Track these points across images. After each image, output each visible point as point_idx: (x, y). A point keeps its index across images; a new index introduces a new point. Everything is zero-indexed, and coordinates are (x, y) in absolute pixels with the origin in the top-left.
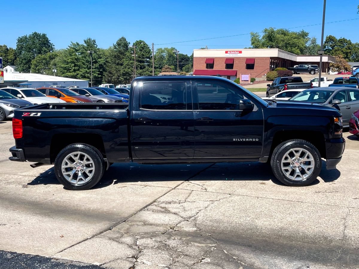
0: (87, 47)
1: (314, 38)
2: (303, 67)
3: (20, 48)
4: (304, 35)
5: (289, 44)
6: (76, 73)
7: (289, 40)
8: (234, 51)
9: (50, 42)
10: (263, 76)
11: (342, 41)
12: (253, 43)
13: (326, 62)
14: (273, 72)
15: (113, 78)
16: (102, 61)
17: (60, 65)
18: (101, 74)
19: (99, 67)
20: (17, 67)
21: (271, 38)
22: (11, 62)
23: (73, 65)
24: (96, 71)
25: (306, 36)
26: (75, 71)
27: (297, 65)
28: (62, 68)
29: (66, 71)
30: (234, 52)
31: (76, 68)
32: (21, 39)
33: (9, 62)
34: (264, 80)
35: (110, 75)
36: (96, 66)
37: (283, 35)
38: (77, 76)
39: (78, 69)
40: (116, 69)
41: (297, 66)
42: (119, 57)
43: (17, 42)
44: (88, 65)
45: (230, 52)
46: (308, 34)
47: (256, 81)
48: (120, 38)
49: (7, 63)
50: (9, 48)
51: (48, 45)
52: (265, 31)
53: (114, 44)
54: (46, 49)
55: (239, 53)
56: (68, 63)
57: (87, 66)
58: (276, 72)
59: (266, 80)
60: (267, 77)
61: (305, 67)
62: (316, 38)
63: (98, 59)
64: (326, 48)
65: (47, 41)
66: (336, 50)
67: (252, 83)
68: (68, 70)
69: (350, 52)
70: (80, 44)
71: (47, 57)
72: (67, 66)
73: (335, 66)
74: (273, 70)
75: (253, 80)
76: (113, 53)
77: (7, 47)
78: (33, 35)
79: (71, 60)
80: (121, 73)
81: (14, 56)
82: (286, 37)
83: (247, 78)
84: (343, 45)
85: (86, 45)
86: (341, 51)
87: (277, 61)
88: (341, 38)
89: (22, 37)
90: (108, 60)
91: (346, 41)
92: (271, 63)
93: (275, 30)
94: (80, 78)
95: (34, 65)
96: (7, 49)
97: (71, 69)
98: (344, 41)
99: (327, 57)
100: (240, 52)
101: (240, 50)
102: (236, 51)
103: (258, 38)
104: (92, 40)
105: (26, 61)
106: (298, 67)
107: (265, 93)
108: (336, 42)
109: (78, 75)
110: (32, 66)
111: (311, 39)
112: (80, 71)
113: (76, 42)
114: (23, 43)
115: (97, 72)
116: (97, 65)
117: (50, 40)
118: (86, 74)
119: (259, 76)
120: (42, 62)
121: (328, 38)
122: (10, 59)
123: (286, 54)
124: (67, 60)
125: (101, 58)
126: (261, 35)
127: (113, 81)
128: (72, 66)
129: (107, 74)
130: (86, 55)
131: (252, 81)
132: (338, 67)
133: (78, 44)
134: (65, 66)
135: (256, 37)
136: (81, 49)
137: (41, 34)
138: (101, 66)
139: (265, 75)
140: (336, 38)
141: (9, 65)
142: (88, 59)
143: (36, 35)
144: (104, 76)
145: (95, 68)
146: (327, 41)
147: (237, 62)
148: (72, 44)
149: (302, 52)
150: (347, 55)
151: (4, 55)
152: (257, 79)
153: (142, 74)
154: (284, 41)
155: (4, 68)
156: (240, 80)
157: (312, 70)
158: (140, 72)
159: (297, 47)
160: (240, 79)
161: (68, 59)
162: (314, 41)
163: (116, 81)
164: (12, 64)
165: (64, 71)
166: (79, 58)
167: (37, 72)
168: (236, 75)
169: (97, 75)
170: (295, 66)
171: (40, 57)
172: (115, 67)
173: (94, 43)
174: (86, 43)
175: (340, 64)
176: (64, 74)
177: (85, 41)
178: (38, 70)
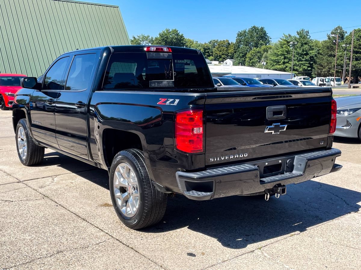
0: (299, 39)
3: (239, 42)
6: (285, 66)
9: (267, 35)
15: (323, 70)
16: (313, 53)
17: (270, 58)
18: (311, 66)
19: (310, 59)
20: (234, 61)
22: (231, 55)
23: (283, 57)
24: (306, 63)
26: (284, 63)
28: (272, 60)
29: (275, 63)
31: (286, 60)
32: (241, 33)
33: (229, 56)
35: (320, 68)
36: (307, 59)
38: (285, 69)
39: (287, 61)
40: (328, 61)
42: (332, 48)
43: (237, 36)
44: (298, 57)
48: (336, 27)
49: (228, 56)
50: (230, 43)
51: (265, 38)
53: (328, 34)
54: (263, 42)
56: (278, 55)
57: (297, 59)
63: (310, 51)
65: (265, 34)
68: (278, 62)
70: (292, 35)
71: (262, 50)
72: (277, 58)
76: (326, 44)
77: (228, 41)
78: (252, 29)
79: (281, 53)
80: (332, 65)
81: (234, 50)
85: (298, 36)
89: (242, 31)
90: (320, 51)
94: (289, 70)
95: (248, 58)
96: (229, 44)
97: (280, 62)
104: (306, 30)
105: (243, 54)
109: (287, 67)
110: (247, 60)
112: (289, 64)
113: (288, 34)
114: (242, 37)
115: (307, 65)
116: (308, 57)
117: (268, 34)
118: (295, 67)
120: (256, 55)
122: (230, 53)
124: (277, 52)
125: (313, 49)
127: (322, 74)
128: (281, 58)
129: (317, 67)
130: (297, 47)
133: (290, 36)
134: (275, 59)
136: (293, 40)
137: (260, 28)
138: (312, 58)
141: (229, 58)
142: (299, 51)
143: (254, 29)
144: (314, 68)
145: (306, 60)
148: (284, 36)
151: (226, 49)
153: (356, 66)
155: (224, 62)
158: (354, 64)
161: (279, 52)
163: (326, 74)
164: (232, 58)
165: (274, 64)
166: (289, 50)
167: (251, 65)
169: (306, 68)
171: (254, 50)
172: (326, 59)
173: (307, 35)
174: (298, 34)
176: (274, 67)
177: (298, 32)
178: (253, 63)
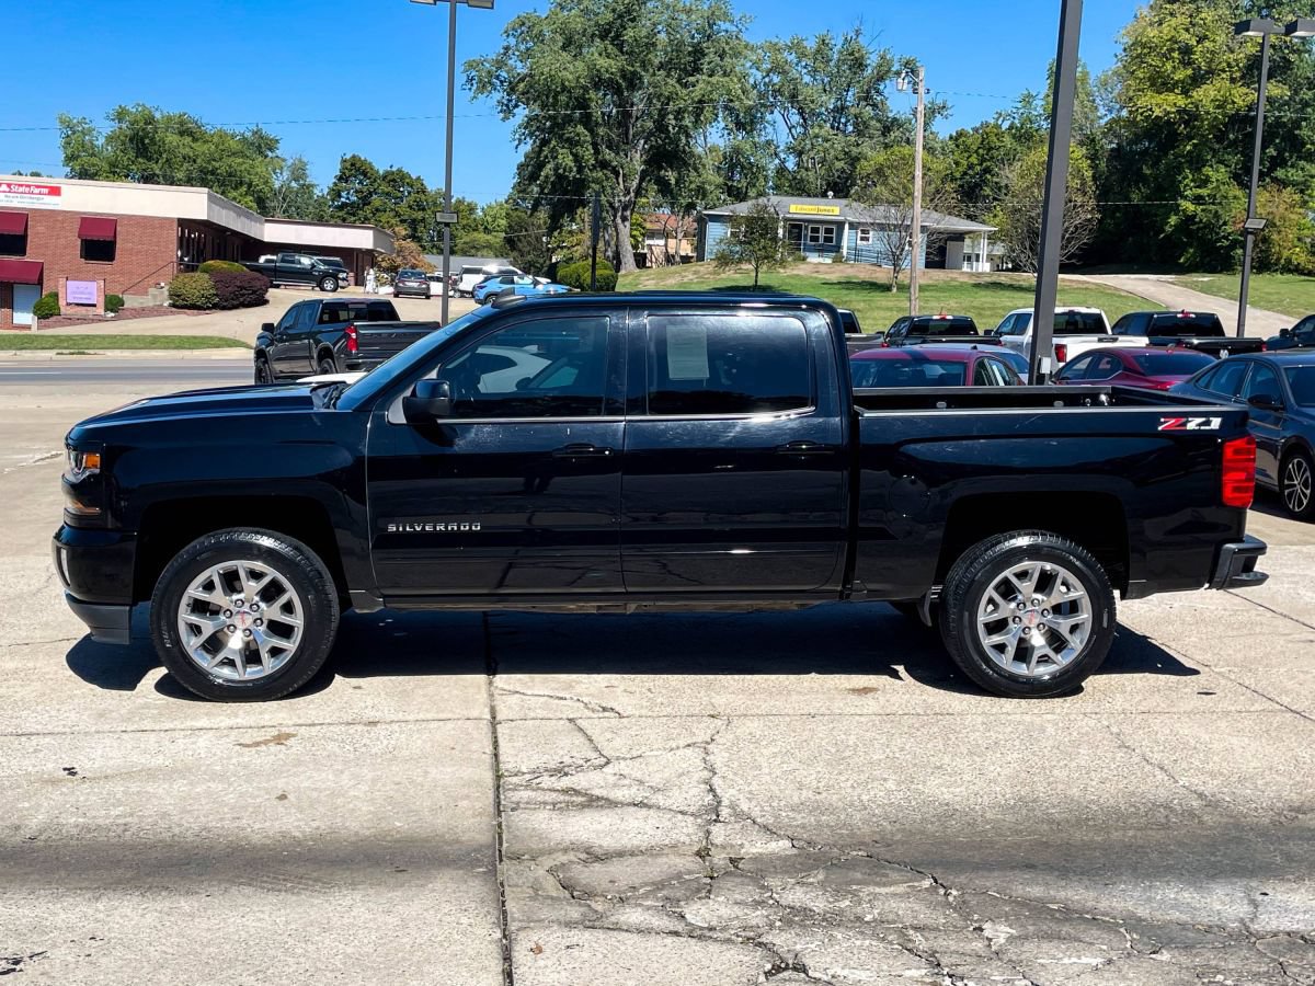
1: (300, 161)
2: (293, 262)
4: (262, 145)
5: (213, 173)
7: (214, 160)
8: (29, 186)
10: (152, 291)
11: (394, 180)
12: (70, 159)
13: (367, 250)
14: (192, 274)
21: (143, 144)
25: (270, 150)
27: (273, 254)
30: (27, 189)
34: (162, 305)
37: (188, 140)
41: (269, 257)
45: (9, 185)
46: (277, 141)
47: (125, 306)
52: (121, 115)
55: (49, 194)
58: (207, 276)
59: (165, 305)
60: (171, 295)
61: (300, 263)
62: (305, 160)
64: (343, 200)
66: (377, 210)
67: (113, 314)
69: (423, 220)
73: (384, 264)
74: (190, 268)
75: (114, 305)
82: (200, 147)
83: (90, 293)
84: (400, 195)
86: (394, 213)
87: (199, 235)
88: (391, 167)
91: (407, 180)
92: (183, 243)
93: (158, 116)
98: (402, 178)
99: (371, 232)
100: (55, 191)
101: (53, 182)
102: (38, 187)
103: (91, 142)
106: (272, 261)
107: (251, 354)
108: (375, 180)
111: (290, 162)
119: (138, 288)
121: (348, 165)
123: (232, 214)
126: (103, 130)
131: (110, 307)
132: (393, 269)
135: (85, 135)
139: (163, 284)
140: (376, 166)
146: (344, 173)
147: (41, 229)
149: (264, 207)
150: (415, 230)
152: (131, 301)
154: (195, 161)
156: (62, 303)
157: (325, 275)
159: (244, 189)
160: (60, 295)
162: (299, 172)
168: (40, 282)
170: (262, 259)
175: (399, 260)
